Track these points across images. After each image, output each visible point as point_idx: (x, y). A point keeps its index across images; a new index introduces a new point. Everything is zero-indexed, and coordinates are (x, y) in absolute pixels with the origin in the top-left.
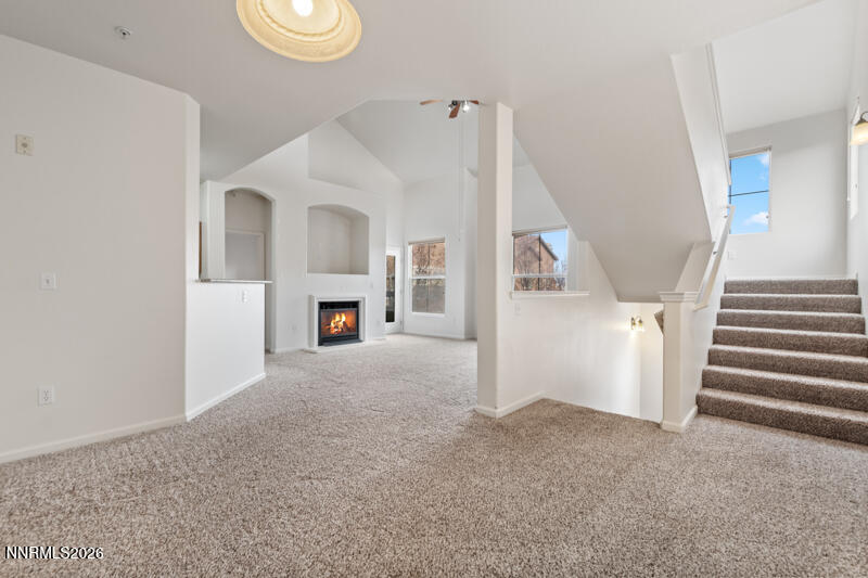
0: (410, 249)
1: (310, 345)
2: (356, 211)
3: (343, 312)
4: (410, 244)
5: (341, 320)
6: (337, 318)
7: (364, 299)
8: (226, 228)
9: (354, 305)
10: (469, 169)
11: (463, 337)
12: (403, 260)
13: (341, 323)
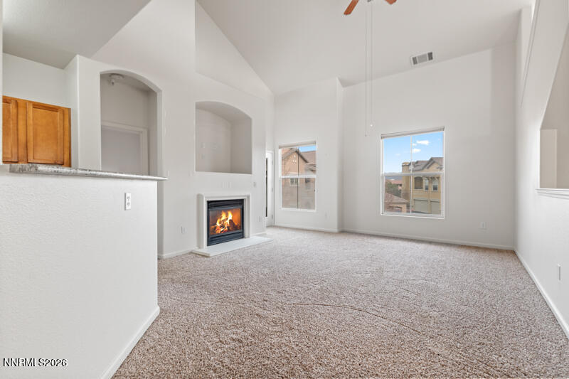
0: (280, 152)
1: (200, 246)
2: (239, 111)
3: (229, 210)
4: (280, 148)
5: (227, 217)
6: (224, 217)
7: (248, 197)
8: (102, 120)
9: (240, 203)
10: (339, 79)
11: (336, 230)
12: (274, 163)
13: (228, 221)
